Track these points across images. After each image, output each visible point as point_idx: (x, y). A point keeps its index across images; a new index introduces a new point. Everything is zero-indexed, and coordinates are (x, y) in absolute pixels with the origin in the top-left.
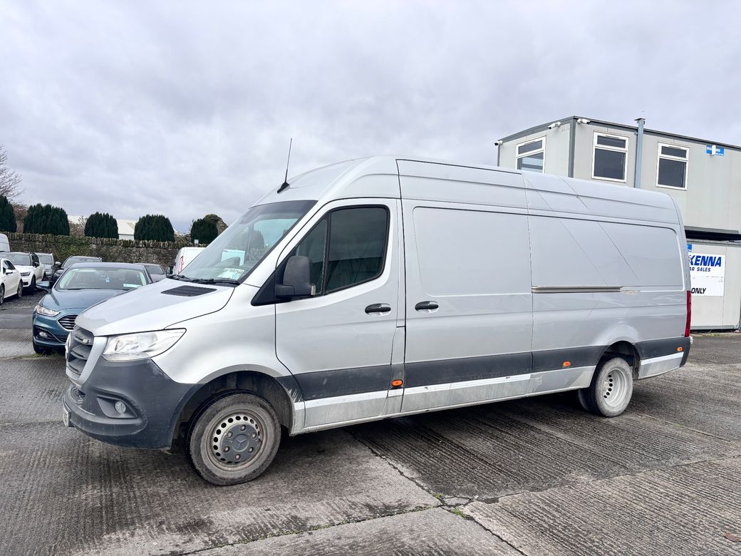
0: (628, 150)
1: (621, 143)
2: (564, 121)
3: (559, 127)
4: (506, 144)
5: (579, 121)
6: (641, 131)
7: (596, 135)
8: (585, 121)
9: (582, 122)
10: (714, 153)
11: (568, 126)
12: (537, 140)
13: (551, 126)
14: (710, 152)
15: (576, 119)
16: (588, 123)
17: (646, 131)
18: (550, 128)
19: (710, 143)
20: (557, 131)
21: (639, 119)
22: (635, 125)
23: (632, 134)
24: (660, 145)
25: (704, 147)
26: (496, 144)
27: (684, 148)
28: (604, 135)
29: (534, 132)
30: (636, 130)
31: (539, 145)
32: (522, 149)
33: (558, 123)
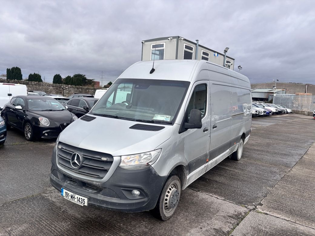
0: (193, 52)
1: (191, 49)
2: (174, 37)
3: (172, 39)
4: (146, 43)
5: (180, 38)
6: (197, 45)
7: (185, 44)
8: (183, 39)
9: (181, 39)
10: (216, 56)
11: (175, 40)
12: (161, 44)
13: (169, 39)
14: (215, 55)
15: (179, 37)
16: (183, 40)
17: (199, 46)
19: (215, 52)
20: (170, 41)
21: (197, 40)
22: (196, 42)
23: (194, 45)
24: (202, 51)
25: (213, 53)
26: (142, 43)
27: (208, 53)
28: (187, 45)
29: (160, 40)
30: (196, 44)
31: (162, 46)
32: (154, 47)
33: (172, 38)
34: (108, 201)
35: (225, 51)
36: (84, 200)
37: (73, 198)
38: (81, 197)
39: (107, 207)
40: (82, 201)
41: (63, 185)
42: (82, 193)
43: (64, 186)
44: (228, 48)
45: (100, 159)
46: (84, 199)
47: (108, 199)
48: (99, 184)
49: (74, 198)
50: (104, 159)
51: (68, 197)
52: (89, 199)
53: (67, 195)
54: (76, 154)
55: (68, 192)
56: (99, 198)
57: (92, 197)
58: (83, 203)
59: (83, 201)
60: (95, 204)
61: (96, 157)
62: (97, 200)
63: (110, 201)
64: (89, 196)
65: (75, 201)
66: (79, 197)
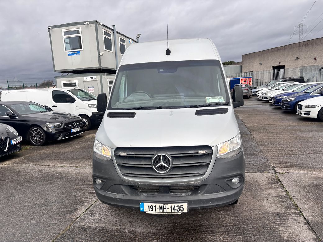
0: (112, 38)
1: (110, 35)
2: (91, 22)
3: (88, 25)
4: (54, 29)
5: (98, 23)
6: (115, 31)
7: (104, 31)
10: (131, 42)
11: (93, 25)
12: (75, 30)
13: (86, 23)
15: (97, 22)
17: (117, 32)
18: (85, 25)
19: (130, 39)
20: (87, 27)
21: (113, 26)
22: (112, 28)
23: (112, 31)
24: (119, 38)
25: (128, 39)
26: (49, 29)
27: (124, 40)
28: (106, 31)
29: (73, 25)
30: (113, 30)
31: (78, 32)
32: (66, 33)
33: (88, 23)
34: (213, 198)
35: (137, 37)
36: (183, 206)
37: (164, 208)
38: (176, 205)
39: (213, 204)
40: (179, 208)
41: (140, 199)
42: (177, 200)
43: (142, 199)
44: (139, 35)
45: (197, 153)
46: (181, 206)
47: (212, 196)
48: (198, 183)
49: (166, 208)
50: (202, 152)
51: (154, 210)
52: (189, 203)
53: (153, 209)
54: (160, 155)
55: (154, 205)
56: (201, 198)
57: (192, 199)
58: (180, 211)
59: (181, 208)
60: (197, 206)
61: (190, 152)
62: (200, 201)
63: (216, 197)
64: (188, 200)
65: (169, 211)
66: (173, 205)
